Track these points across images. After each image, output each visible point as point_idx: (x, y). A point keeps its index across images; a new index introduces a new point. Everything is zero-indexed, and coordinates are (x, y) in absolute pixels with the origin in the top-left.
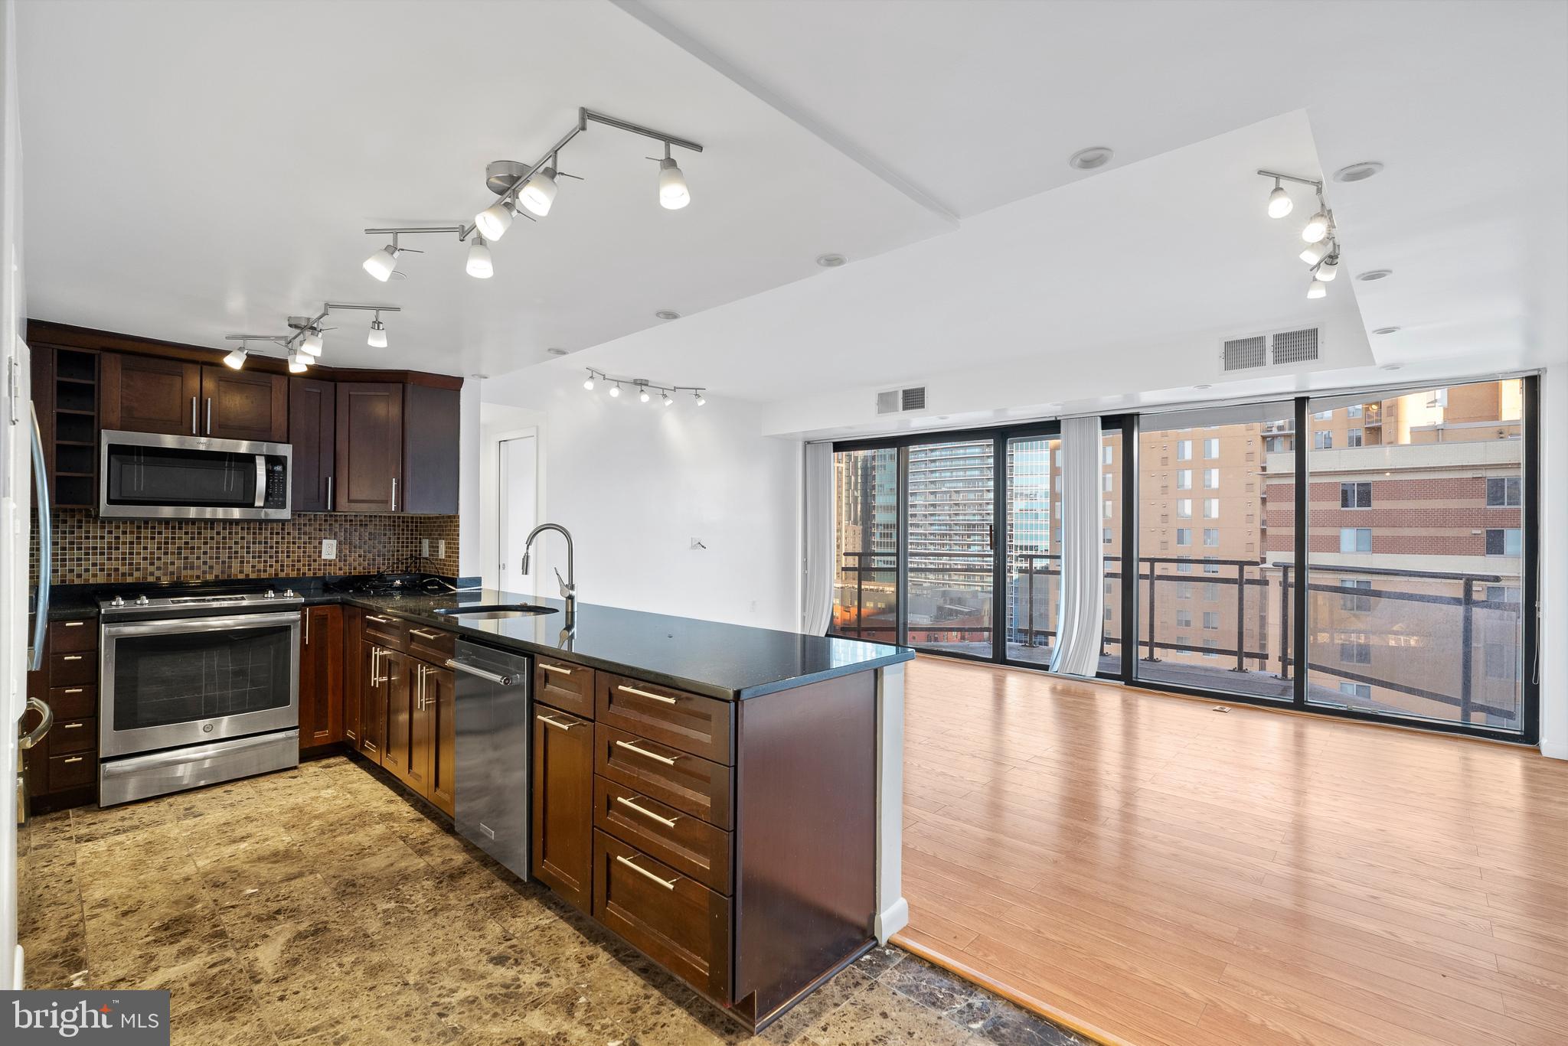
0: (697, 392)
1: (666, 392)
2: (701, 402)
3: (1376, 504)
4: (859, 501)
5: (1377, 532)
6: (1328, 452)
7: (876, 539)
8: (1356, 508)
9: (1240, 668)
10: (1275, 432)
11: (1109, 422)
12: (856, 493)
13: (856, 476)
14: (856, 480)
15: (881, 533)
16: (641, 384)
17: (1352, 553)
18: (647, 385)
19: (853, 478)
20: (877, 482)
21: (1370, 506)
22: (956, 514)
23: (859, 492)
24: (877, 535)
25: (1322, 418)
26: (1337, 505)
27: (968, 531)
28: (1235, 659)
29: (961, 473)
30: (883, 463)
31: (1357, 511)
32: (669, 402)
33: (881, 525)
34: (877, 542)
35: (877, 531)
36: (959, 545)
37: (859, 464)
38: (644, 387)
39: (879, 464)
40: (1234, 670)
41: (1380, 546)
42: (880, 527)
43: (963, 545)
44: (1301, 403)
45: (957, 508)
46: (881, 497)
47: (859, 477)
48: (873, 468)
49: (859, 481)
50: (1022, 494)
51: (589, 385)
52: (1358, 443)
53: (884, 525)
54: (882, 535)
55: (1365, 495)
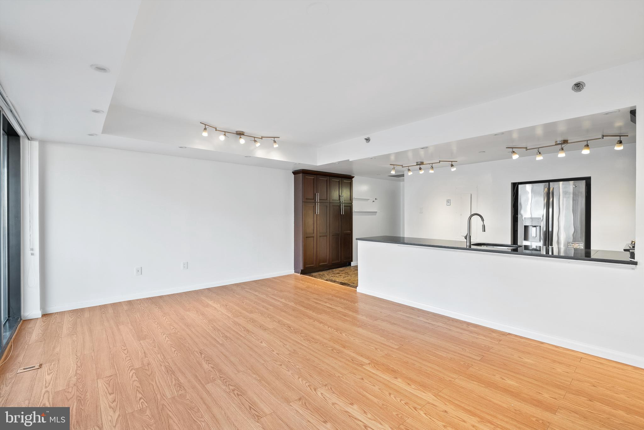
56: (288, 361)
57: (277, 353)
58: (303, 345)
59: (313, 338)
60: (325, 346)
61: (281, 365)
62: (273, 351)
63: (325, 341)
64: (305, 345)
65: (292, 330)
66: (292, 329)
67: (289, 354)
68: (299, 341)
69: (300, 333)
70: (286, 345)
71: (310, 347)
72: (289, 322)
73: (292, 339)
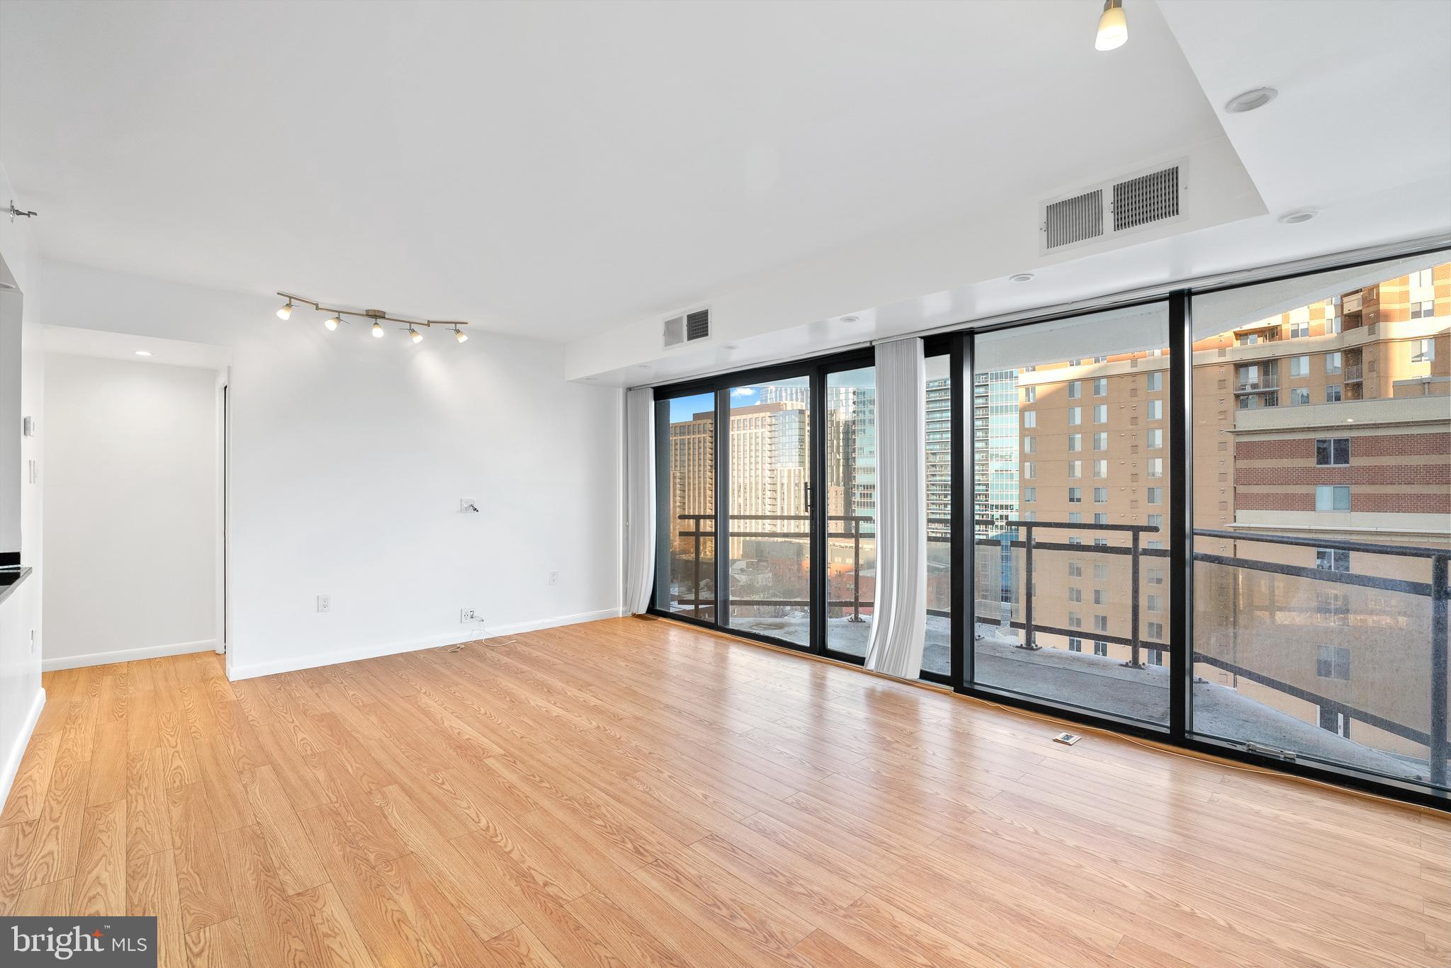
0: (456, 326)
1: (413, 326)
2: (463, 339)
3: (1355, 461)
4: (841, 464)
5: (1356, 489)
6: (1305, 408)
7: (857, 498)
8: (1332, 465)
9: (1135, 663)
10: (1249, 389)
11: (934, 345)
12: (838, 456)
13: (839, 439)
14: (838, 443)
15: (861, 494)
16: (376, 316)
17: (1328, 511)
18: (384, 318)
19: (835, 442)
20: (858, 445)
21: (1348, 463)
22: (933, 475)
23: (841, 456)
24: (858, 495)
25: (1299, 375)
26: (1312, 462)
27: (945, 490)
28: (1128, 649)
29: (938, 436)
30: (863, 428)
31: (1333, 468)
32: (418, 339)
33: (861, 486)
34: (858, 502)
35: (857, 492)
36: (936, 504)
37: (841, 429)
38: (379, 321)
39: (859, 428)
40: (1126, 665)
41: (1359, 504)
42: (859, 487)
43: (940, 504)
44: (1179, 302)
45: (934, 469)
46: (861, 460)
47: (841, 441)
48: (854, 432)
49: (841, 444)
50: (997, 456)
51: (284, 314)
52: (1338, 399)
53: (864, 486)
54: (862, 495)
55: (1342, 451)
56: (637, 759)
57: (662, 772)
58: (604, 792)
59: (574, 811)
60: (554, 791)
61: (650, 753)
62: (670, 777)
63: (546, 804)
64: (599, 792)
65: (631, 841)
66: (630, 846)
67: (636, 772)
68: (612, 802)
69: (605, 827)
70: (644, 792)
71: (588, 787)
72: (642, 876)
73: (632, 807)
